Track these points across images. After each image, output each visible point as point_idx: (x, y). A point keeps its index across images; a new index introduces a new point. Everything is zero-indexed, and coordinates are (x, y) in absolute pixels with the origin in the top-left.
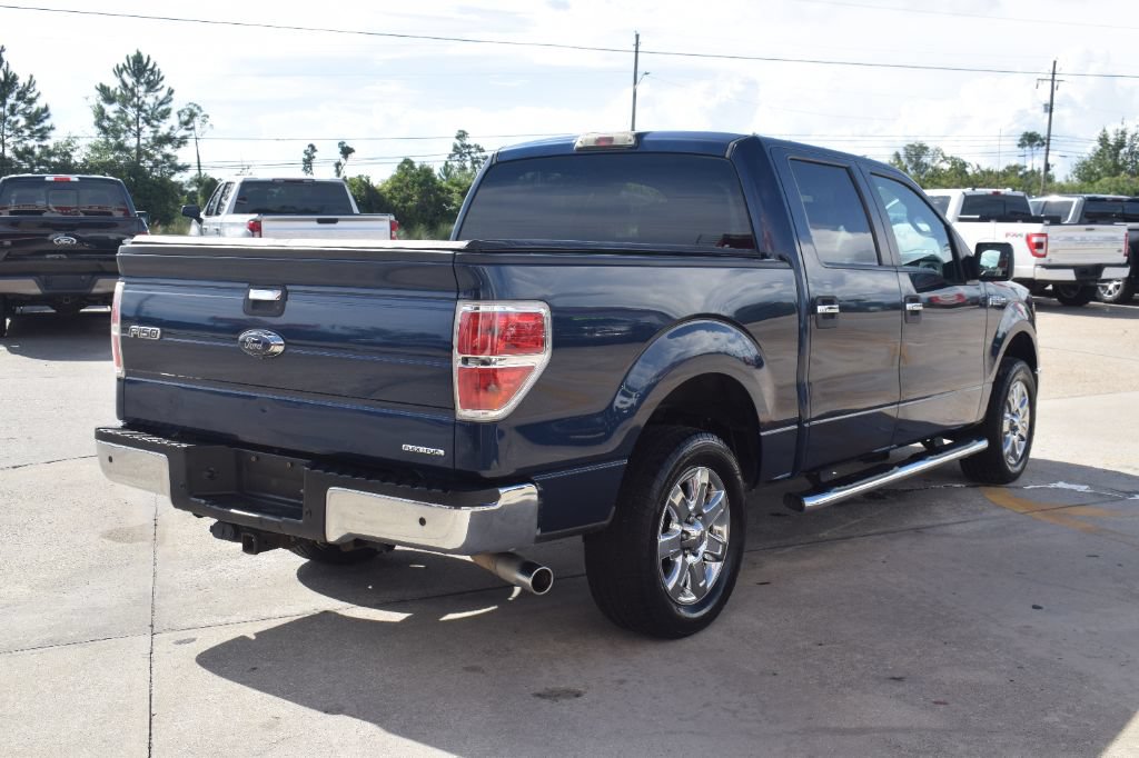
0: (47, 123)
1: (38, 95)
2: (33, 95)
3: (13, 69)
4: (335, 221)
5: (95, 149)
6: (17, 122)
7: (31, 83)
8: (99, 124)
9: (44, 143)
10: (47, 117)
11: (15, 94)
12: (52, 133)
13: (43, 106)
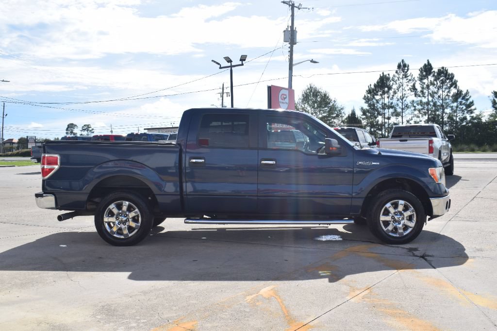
0: (473, 108)
1: (470, 97)
2: (468, 97)
3: (461, 88)
4: (406, 140)
5: (491, 116)
6: (463, 107)
7: (467, 93)
8: (493, 106)
9: (472, 115)
10: (473, 105)
11: (461, 98)
12: (475, 111)
13: (471, 101)
